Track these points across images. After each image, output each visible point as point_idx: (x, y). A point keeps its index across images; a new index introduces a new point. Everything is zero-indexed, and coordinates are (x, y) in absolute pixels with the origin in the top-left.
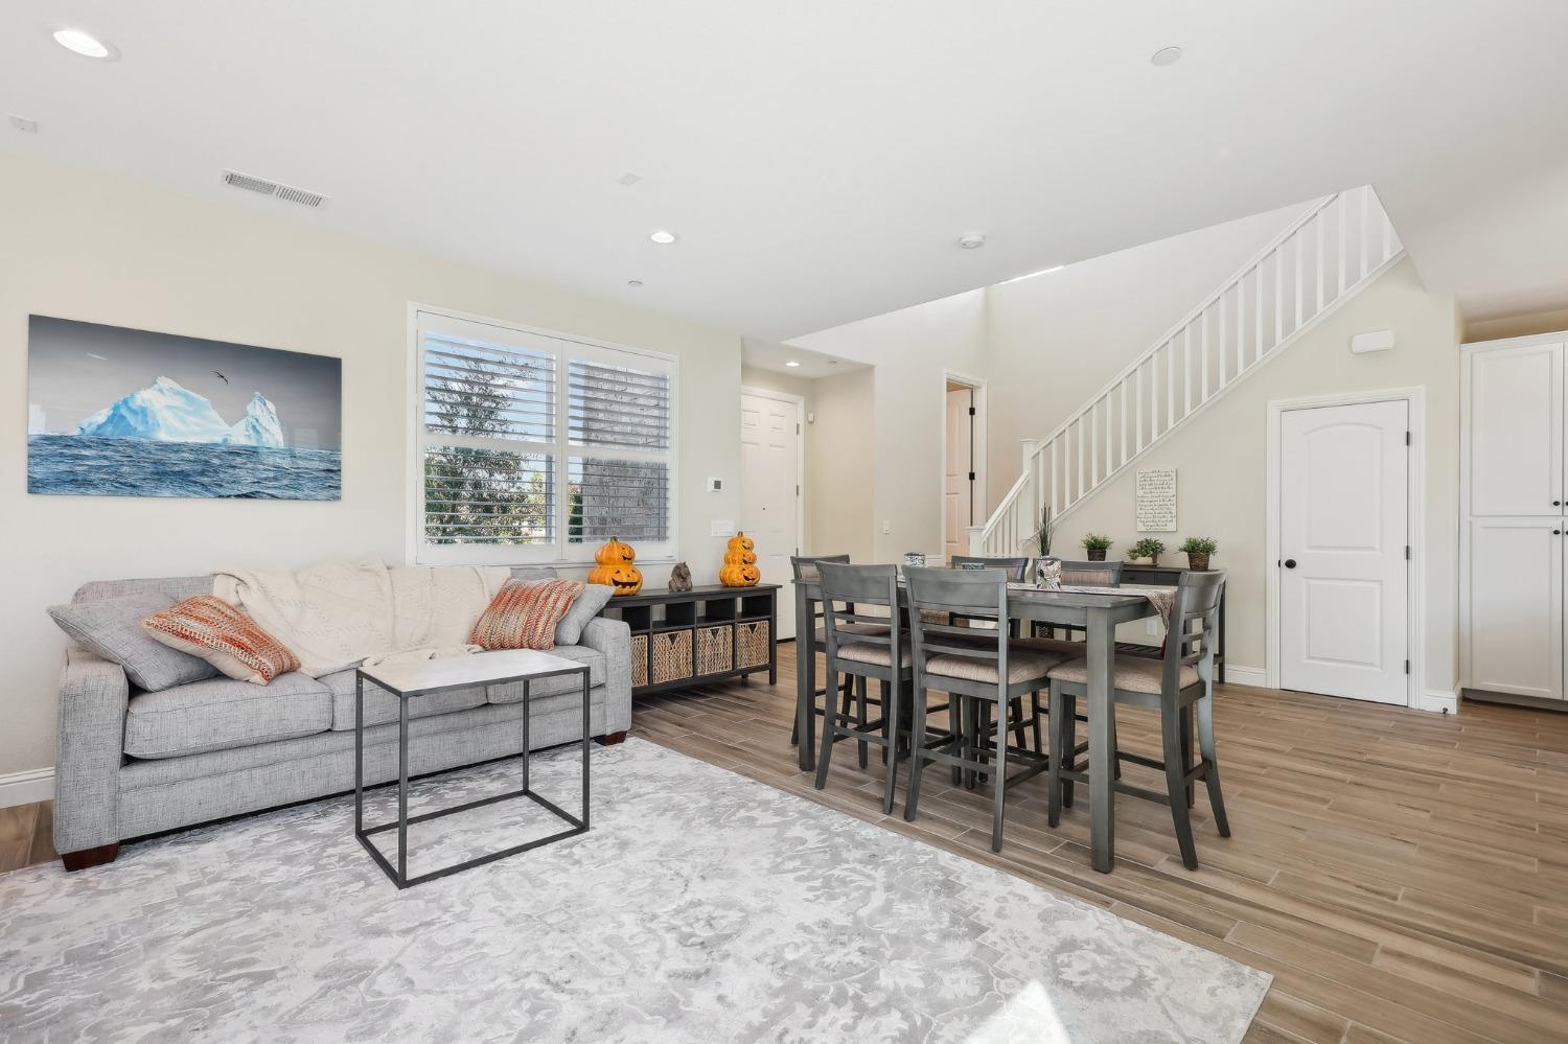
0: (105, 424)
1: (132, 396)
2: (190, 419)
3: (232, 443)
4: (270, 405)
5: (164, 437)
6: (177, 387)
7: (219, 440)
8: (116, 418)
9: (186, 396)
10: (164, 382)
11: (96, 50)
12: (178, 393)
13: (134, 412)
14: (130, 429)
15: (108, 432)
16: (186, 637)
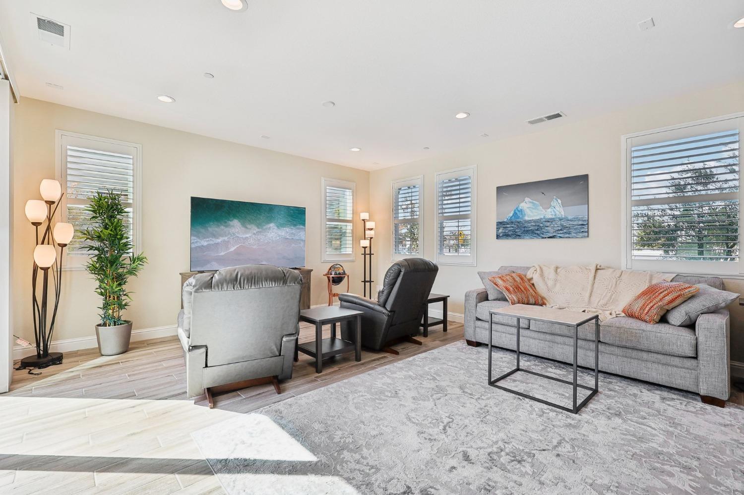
0: (512, 216)
1: (519, 206)
2: (534, 211)
3: (546, 218)
4: (559, 201)
5: (527, 218)
6: (530, 200)
7: (542, 217)
8: (515, 213)
9: (533, 203)
10: (527, 199)
11: (465, 115)
12: (530, 202)
13: (519, 211)
14: (519, 217)
15: (514, 220)
16: (496, 285)
